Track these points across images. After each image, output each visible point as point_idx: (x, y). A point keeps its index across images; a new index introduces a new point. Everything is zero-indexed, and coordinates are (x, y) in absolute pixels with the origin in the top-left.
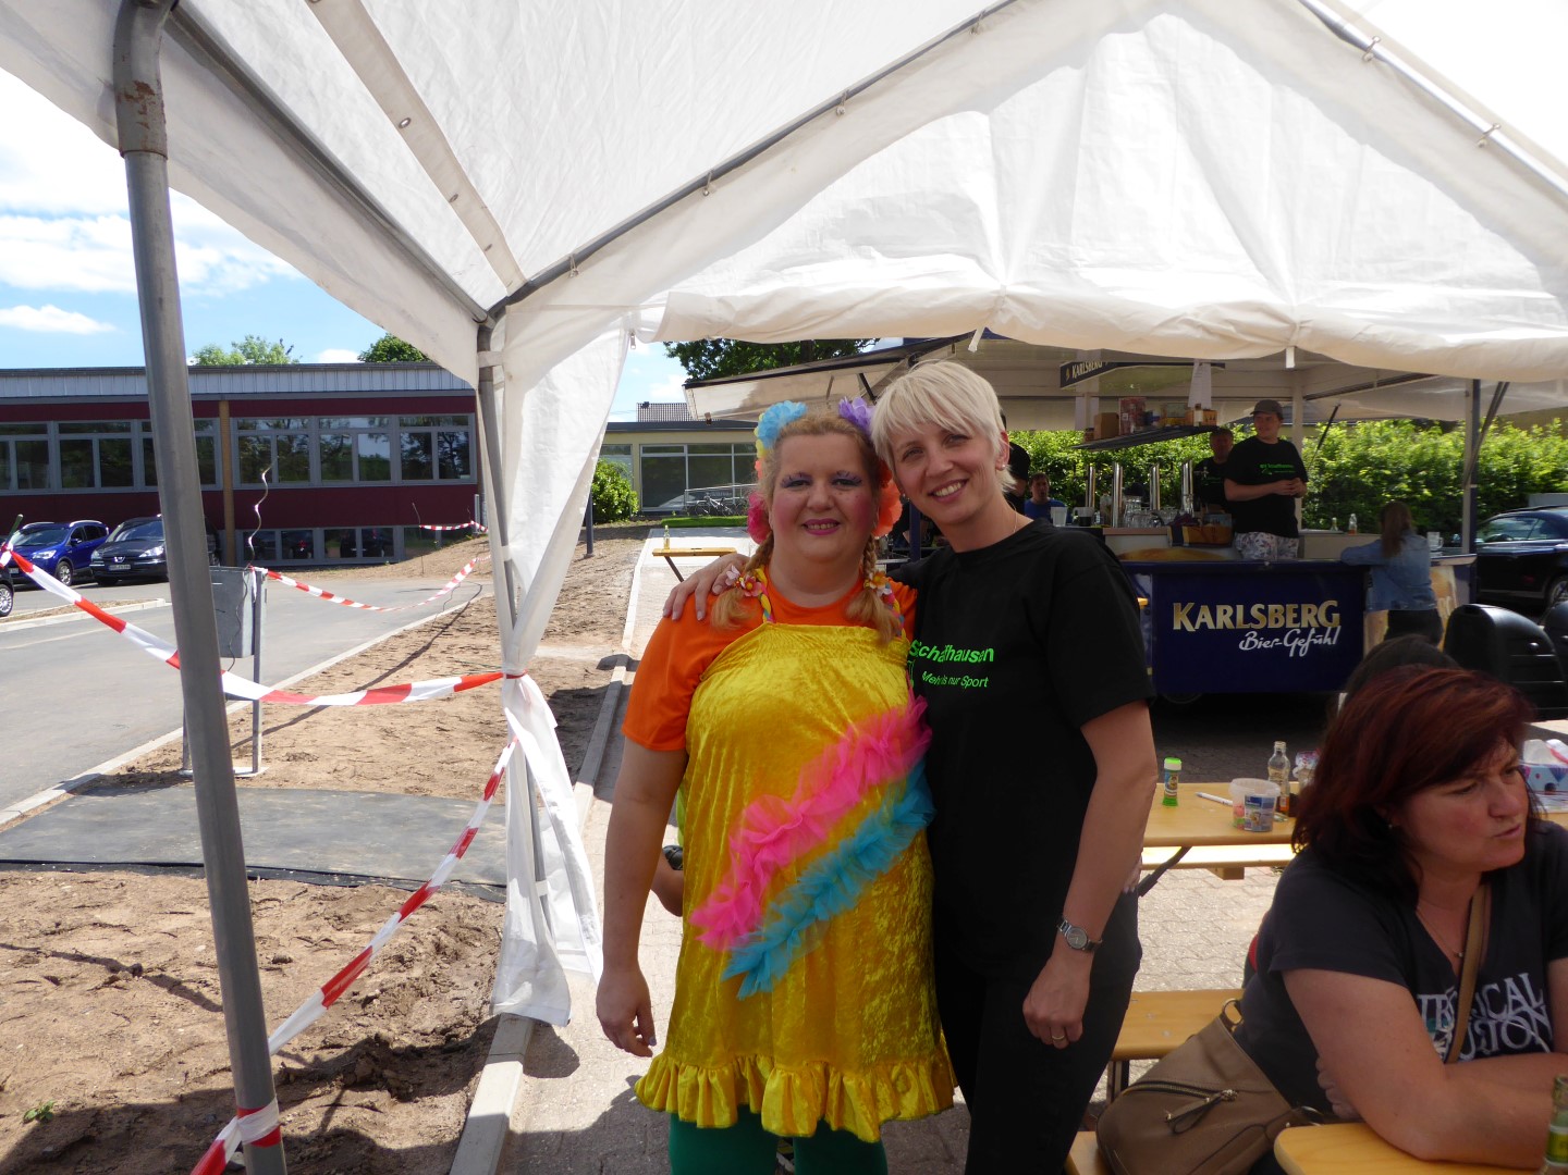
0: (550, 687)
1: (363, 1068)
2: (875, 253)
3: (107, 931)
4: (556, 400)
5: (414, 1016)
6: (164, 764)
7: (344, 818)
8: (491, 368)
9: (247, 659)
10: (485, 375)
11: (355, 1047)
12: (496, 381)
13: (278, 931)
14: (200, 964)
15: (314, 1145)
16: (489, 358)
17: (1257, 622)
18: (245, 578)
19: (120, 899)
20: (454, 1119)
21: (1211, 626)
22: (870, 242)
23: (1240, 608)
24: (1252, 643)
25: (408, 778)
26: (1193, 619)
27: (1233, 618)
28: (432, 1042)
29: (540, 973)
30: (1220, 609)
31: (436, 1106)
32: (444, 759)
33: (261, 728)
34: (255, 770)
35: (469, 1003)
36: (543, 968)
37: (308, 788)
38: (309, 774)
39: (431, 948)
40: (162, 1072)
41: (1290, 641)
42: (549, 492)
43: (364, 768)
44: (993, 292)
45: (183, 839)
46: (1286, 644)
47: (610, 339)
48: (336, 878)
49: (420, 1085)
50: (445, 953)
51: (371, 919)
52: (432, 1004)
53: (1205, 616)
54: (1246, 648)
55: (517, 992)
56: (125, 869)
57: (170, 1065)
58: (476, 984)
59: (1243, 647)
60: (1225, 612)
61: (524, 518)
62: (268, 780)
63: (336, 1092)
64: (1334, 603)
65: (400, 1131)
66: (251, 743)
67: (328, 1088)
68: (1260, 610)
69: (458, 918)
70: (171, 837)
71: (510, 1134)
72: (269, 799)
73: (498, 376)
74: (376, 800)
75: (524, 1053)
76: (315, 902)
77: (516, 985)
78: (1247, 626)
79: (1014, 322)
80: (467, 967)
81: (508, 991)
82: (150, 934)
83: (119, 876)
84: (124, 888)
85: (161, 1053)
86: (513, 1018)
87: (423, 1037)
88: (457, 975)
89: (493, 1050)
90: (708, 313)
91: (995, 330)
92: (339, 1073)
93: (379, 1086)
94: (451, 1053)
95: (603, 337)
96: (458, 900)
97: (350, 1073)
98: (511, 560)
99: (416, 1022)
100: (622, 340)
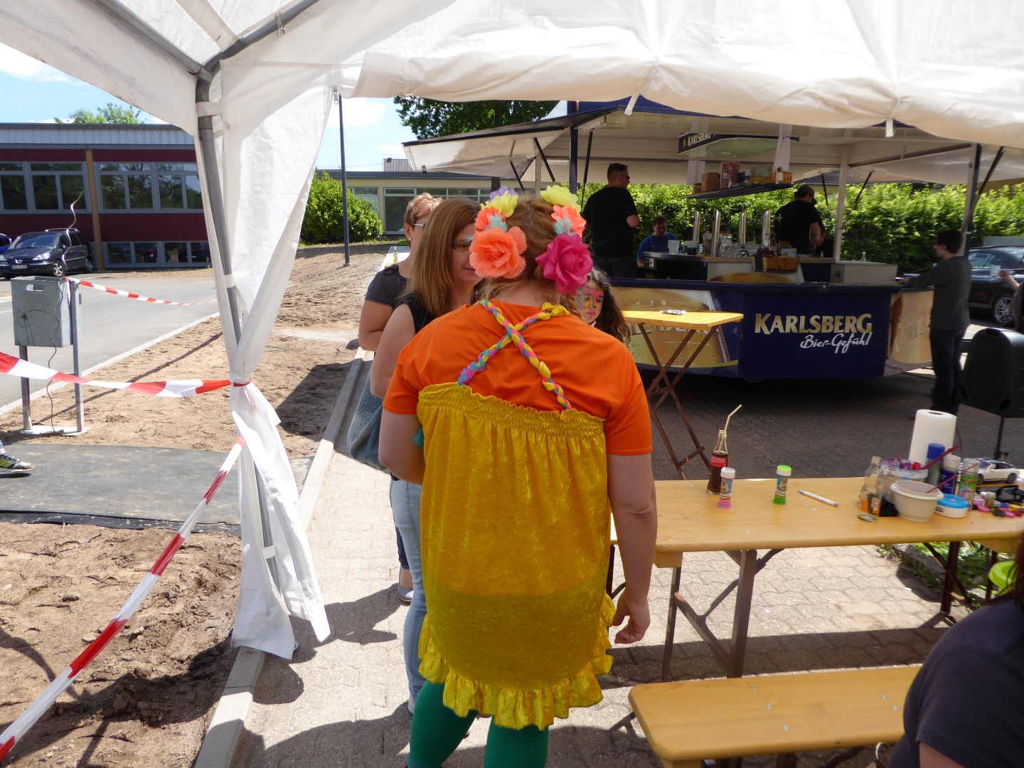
0: (311, 363)
1: (119, 703)
2: (547, 22)
4: (270, 148)
5: (173, 645)
6: (11, 425)
7: (142, 470)
8: (210, 117)
9: (67, 349)
10: (204, 124)
11: (118, 681)
12: (216, 129)
13: (73, 571)
16: (207, 109)
17: (814, 328)
18: (61, 287)
20: (192, 747)
21: (781, 330)
22: (544, 13)
23: (803, 318)
24: (809, 343)
25: (197, 436)
26: (769, 324)
27: (798, 325)
28: (185, 669)
30: (789, 318)
31: (179, 734)
32: (225, 420)
33: (82, 399)
34: (79, 430)
35: (220, 632)
37: (118, 444)
38: (121, 433)
39: (192, 584)
41: (836, 342)
42: (267, 228)
43: (164, 427)
44: (649, 62)
46: (833, 344)
47: (315, 94)
48: (128, 522)
49: (169, 712)
50: (205, 587)
52: (190, 633)
53: (777, 323)
54: (805, 347)
58: (227, 614)
59: (803, 346)
60: (792, 321)
61: (246, 251)
62: (88, 438)
63: (98, 724)
64: (869, 316)
65: (146, 758)
66: (75, 409)
67: (89, 720)
68: (816, 320)
69: (219, 556)
70: (4, 487)
72: (87, 454)
73: (217, 125)
74: (169, 454)
75: (254, 686)
76: (106, 545)
78: (807, 331)
79: (665, 89)
80: (223, 598)
86: (249, 650)
87: (179, 664)
88: (214, 606)
89: (229, 683)
90: (401, 72)
91: (648, 97)
92: (99, 707)
93: (133, 716)
94: (199, 681)
95: (309, 93)
96: (220, 541)
97: (110, 706)
98: (235, 287)
99: (174, 651)
100: (326, 95)
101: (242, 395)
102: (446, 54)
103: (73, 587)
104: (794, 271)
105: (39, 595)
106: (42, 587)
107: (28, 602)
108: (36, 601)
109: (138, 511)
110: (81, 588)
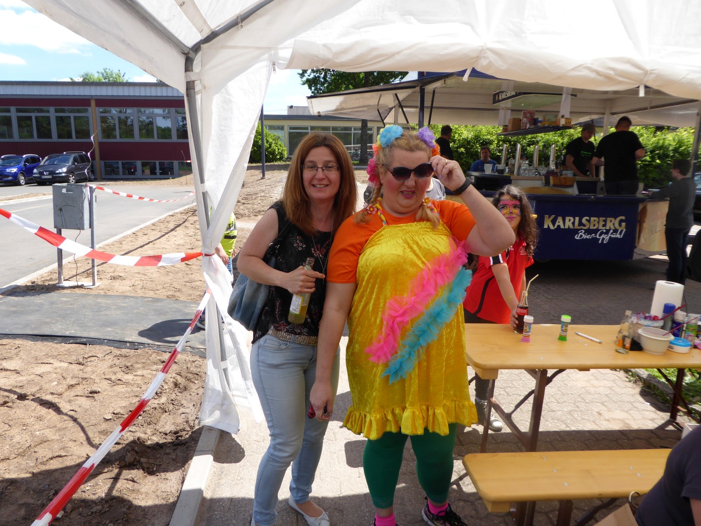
1: (129, 458)
2: (412, 19)
3: (8, 373)
4: (231, 102)
5: (161, 424)
6: (50, 280)
7: (135, 311)
8: (193, 82)
9: (87, 231)
10: (190, 86)
11: (127, 444)
12: (197, 89)
13: (95, 375)
14: (52, 394)
15: (99, 505)
16: (192, 76)
17: (585, 226)
18: (84, 190)
19: (17, 355)
20: (175, 487)
21: (562, 227)
22: (411, 14)
23: (577, 219)
24: (581, 236)
25: (169, 290)
26: (554, 223)
27: (573, 223)
28: (169, 439)
29: (225, 406)
30: (567, 219)
31: (167, 479)
33: (96, 264)
34: (94, 284)
35: (190, 416)
36: (225, 404)
37: (119, 294)
38: (121, 287)
39: (172, 385)
40: (25, 457)
41: (600, 235)
42: (228, 154)
43: (148, 284)
44: (479, 47)
45: (53, 321)
46: (598, 237)
47: (261, 67)
48: (128, 345)
49: (160, 465)
50: (179, 387)
51: (144, 368)
52: (171, 417)
53: (560, 222)
54: (578, 238)
55: (212, 415)
56: (21, 338)
57: (29, 453)
58: (194, 405)
59: (577, 237)
61: (214, 168)
62: (100, 290)
63: (116, 471)
64: (623, 218)
65: (147, 494)
66: (91, 270)
67: (111, 468)
68: (587, 220)
69: (187, 368)
70: (48, 320)
71: (204, 499)
72: (99, 300)
73: (198, 87)
74: (152, 301)
75: (214, 450)
76: (115, 358)
77: (212, 412)
78: (580, 228)
79: (490, 64)
80: (190, 395)
81: (208, 415)
82: (29, 375)
83: (18, 342)
84: (20, 349)
85: (24, 447)
86: (210, 429)
87: (164, 436)
88: (185, 400)
89: (198, 448)
90: (317, 53)
91: (478, 69)
92: (116, 460)
93: (138, 467)
94: (178, 447)
95: (258, 66)
96: (187, 358)
97: (123, 460)
98: (207, 192)
99: (161, 428)
100: (268, 68)
101: (210, 262)
102: (347, 41)
103: (96, 385)
104: (571, 186)
105: (74, 389)
106: (76, 384)
107: (68, 394)
108: (72, 393)
109: (134, 337)
110: (101, 386)
